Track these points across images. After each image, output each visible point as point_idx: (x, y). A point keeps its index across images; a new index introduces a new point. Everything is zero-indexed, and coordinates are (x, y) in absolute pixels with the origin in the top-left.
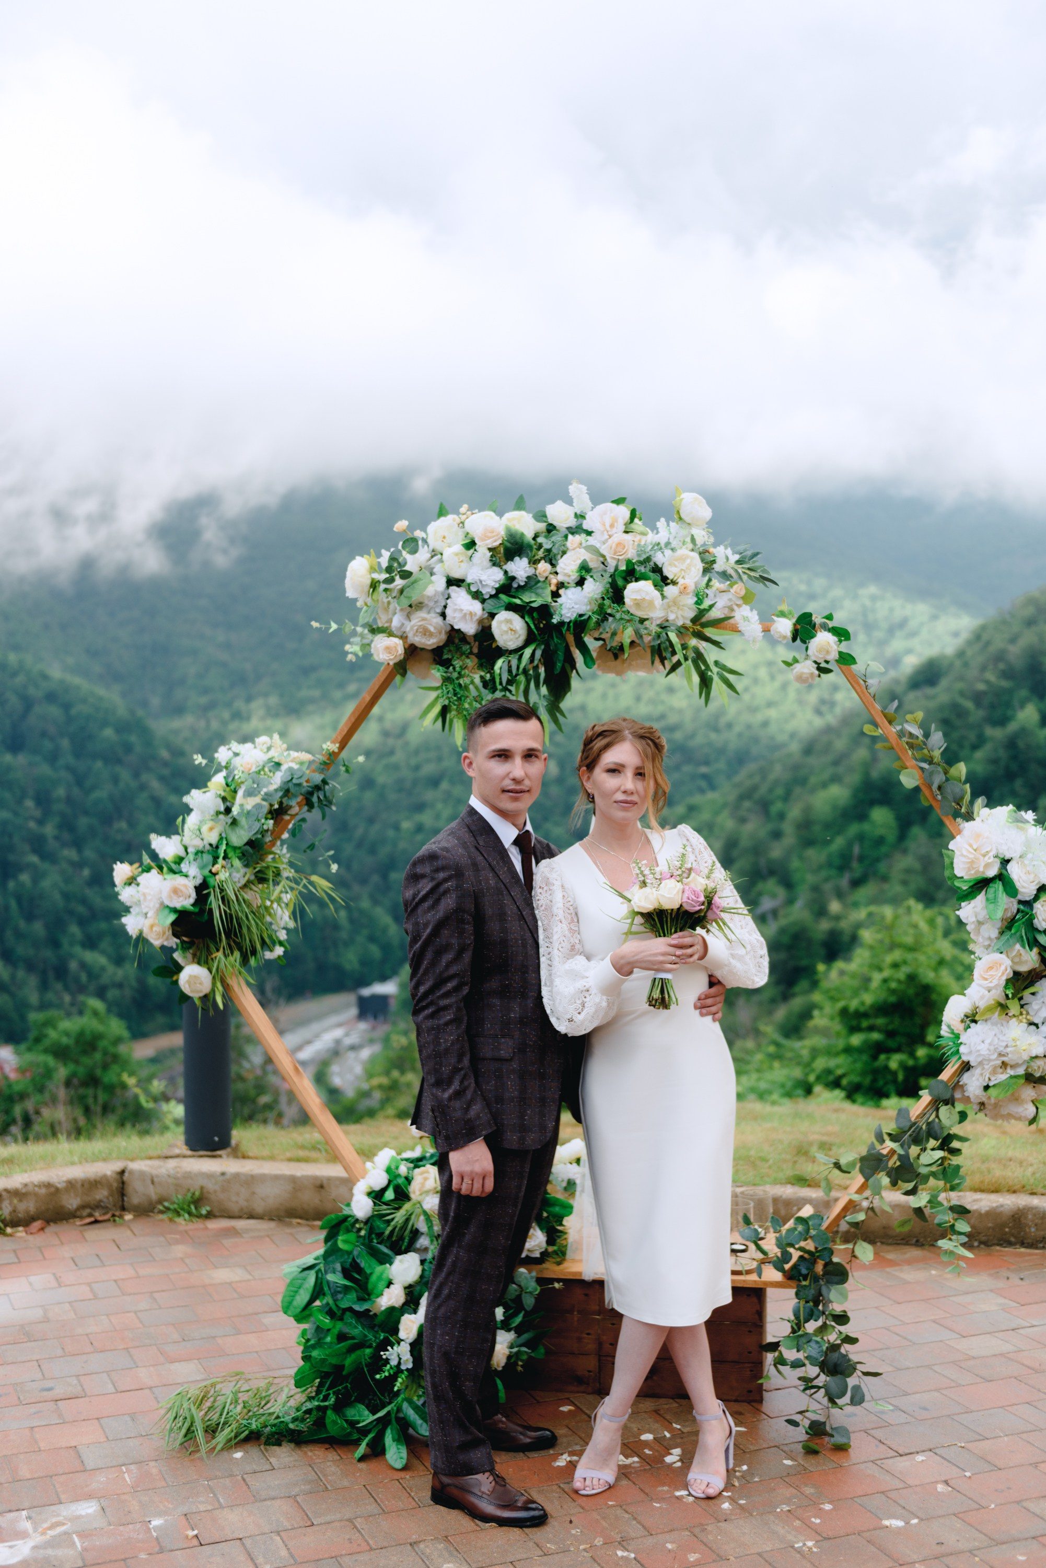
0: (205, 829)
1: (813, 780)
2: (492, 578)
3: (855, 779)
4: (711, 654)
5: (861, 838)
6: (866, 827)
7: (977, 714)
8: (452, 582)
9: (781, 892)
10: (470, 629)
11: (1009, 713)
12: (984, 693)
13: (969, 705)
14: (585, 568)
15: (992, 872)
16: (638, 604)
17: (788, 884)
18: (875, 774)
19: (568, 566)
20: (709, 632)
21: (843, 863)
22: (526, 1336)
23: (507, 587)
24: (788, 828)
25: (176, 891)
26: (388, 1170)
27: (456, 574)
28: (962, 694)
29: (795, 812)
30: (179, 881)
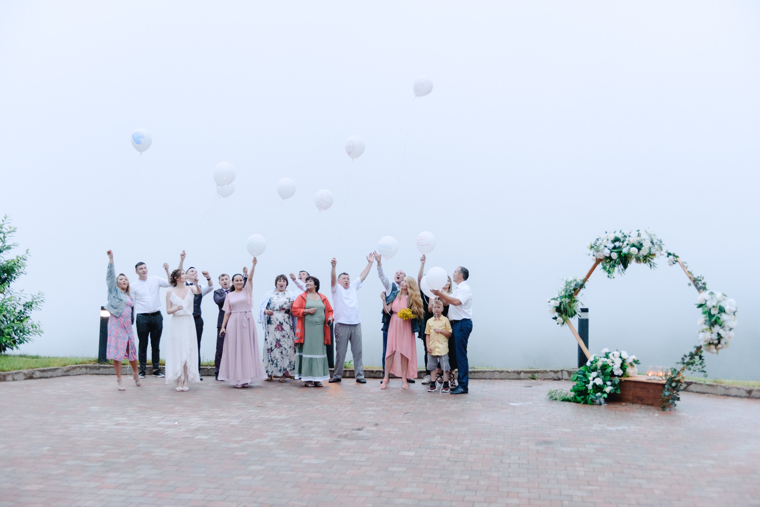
0: (562, 292)
2: (611, 246)
4: (652, 261)
8: (606, 246)
10: (608, 255)
14: (628, 244)
15: (704, 303)
16: (633, 252)
19: (625, 243)
20: (650, 256)
22: (615, 388)
23: (615, 248)
25: (556, 303)
26: (594, 358)
27: (606, 245)
30: (557, 302)
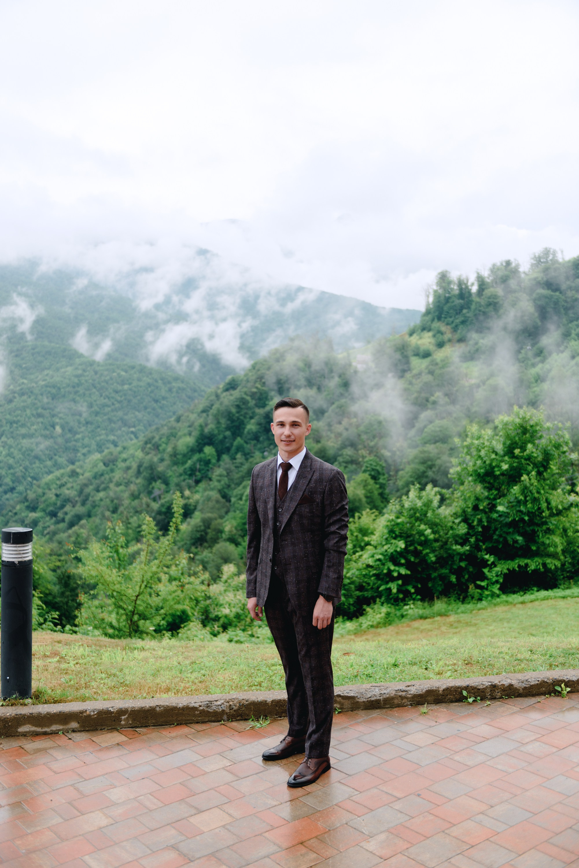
1: (180, 434)
3: (196, 433)
5: (200, 460)
6: (202, 455)
7: (252, 403)
9: (163, 486)
11: (267, 403)
12: (256, 393)
13: (248, 398)
17: (166, 483)
18: (206, 430)
21: (192, 472)
24: (166, 456)
28: (246, 393)
29: (169, 449)
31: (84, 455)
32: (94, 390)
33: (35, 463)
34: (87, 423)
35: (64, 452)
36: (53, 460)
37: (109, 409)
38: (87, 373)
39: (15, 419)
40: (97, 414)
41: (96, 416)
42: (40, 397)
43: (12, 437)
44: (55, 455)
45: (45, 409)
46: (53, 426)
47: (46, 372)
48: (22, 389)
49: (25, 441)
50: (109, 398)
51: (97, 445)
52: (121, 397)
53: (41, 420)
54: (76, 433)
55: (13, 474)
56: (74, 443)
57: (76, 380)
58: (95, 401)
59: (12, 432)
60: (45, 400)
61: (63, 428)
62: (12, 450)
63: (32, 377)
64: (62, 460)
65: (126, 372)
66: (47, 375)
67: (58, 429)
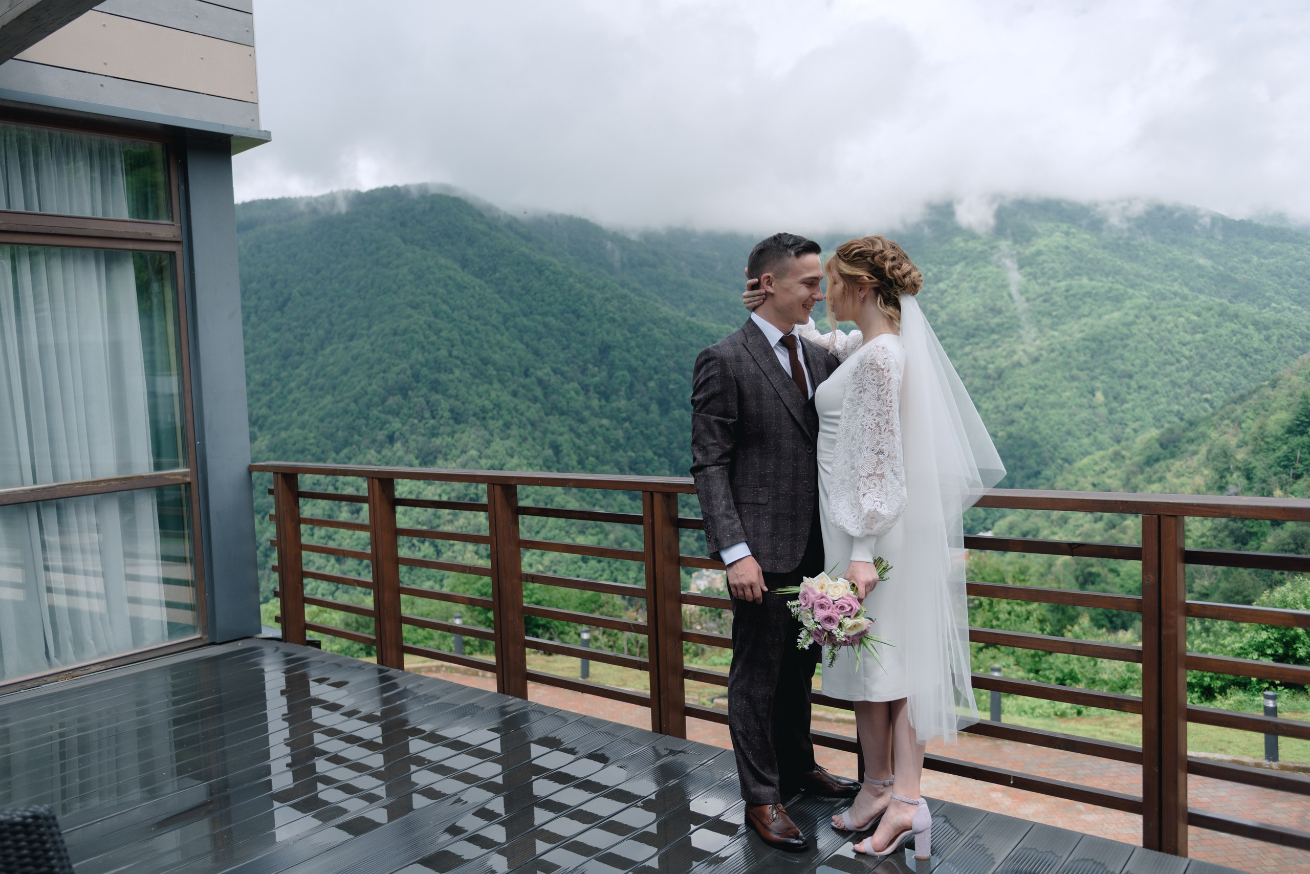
31: (1135, 431)
32: (1151, 343)
33: (1067, 440)
34: (1140, 388)
35: (1106, 427)
36: (1092, 437)
37: (1173, 368)
38: (1141, 320)
39: (1042, 383)
40: (1154, 375)
41: (1153, 378)
42: (1075, 354)
43: (1037, 407)
44: (1095, 430)
45: (1082, 370)
46: (1092, 392)
47: (1084, 320)
48: (1050, 345)
49: (1053, 411)
50: (1172, 353)
51: (1154, 418)
52: (1191, 351)
53: (1076, 384)
54: (1124, 401)
55: (1039, 454)
56: (1121, 414)
57: (1125, 331)
58: (1152, 358)
59: (1037, 401)
60: (1082, 358)
61: (1106, 394)
62: (1037, 423)
63: (1065, 327)
64: (1104, 438)
65: (1199, 315)
66: (1085, 324)
67: (1099, 396)
